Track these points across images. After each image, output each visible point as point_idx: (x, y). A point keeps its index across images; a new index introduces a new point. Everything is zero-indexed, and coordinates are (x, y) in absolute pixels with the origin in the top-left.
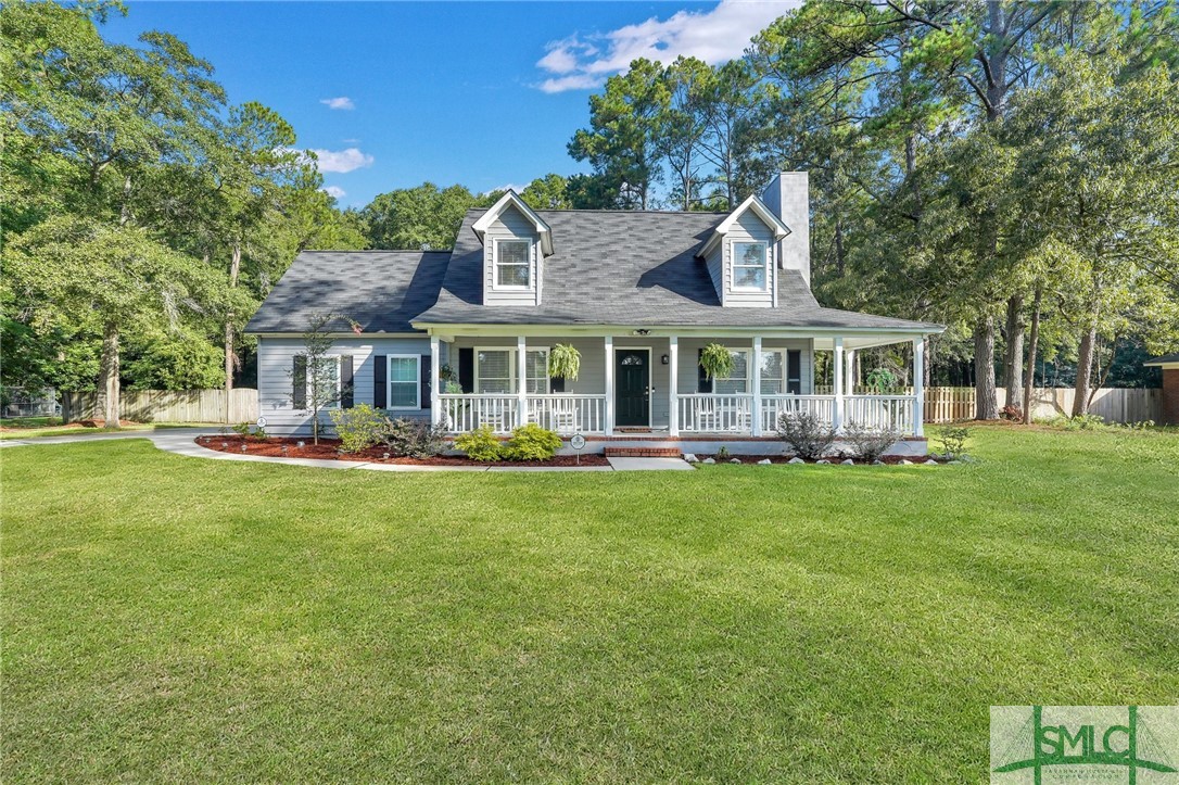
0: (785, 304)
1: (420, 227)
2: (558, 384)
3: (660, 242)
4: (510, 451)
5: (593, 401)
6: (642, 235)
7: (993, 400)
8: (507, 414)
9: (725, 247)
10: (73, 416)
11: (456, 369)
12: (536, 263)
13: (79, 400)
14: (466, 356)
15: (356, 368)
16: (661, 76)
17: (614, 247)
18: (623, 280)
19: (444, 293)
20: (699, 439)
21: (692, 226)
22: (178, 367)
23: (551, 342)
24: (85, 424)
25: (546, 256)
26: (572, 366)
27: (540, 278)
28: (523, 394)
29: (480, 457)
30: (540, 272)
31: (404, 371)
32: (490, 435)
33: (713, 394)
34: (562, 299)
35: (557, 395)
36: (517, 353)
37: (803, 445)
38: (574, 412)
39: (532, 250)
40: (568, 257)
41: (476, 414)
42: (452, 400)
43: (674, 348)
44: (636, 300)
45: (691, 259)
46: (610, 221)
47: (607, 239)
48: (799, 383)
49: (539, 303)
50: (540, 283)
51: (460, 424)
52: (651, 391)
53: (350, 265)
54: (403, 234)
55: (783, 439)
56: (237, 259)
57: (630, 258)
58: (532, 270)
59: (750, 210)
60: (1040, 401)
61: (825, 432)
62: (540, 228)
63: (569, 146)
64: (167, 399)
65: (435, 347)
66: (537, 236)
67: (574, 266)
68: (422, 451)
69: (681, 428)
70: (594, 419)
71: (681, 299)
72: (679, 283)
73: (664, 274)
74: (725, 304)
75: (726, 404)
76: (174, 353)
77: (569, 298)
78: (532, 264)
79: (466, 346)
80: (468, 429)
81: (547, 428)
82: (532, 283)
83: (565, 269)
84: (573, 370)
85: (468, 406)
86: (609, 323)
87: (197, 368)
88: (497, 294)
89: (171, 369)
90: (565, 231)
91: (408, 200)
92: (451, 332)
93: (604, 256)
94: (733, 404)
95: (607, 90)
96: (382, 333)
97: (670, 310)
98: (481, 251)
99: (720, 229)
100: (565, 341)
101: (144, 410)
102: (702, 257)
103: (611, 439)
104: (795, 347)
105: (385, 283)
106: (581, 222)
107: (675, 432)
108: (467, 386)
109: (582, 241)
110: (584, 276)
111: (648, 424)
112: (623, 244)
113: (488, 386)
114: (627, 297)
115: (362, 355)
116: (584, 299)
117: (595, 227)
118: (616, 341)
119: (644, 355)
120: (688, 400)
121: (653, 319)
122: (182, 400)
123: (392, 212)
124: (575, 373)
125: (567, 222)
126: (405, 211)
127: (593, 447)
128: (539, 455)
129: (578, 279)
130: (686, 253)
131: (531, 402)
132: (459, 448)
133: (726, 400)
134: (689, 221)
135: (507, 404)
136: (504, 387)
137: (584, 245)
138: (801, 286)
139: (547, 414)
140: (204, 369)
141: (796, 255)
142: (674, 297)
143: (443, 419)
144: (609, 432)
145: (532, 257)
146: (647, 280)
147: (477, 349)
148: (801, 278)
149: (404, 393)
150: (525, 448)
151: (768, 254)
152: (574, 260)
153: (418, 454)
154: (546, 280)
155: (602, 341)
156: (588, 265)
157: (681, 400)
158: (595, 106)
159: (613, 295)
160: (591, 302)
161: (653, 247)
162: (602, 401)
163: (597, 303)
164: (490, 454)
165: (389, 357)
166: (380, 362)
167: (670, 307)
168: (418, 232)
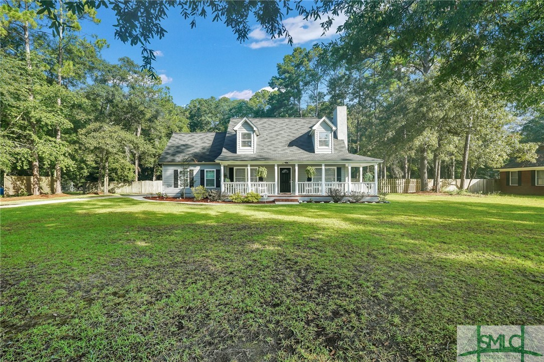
0: (336, 152)
1: (210, 115)
2: (261, 179)
3: (297, 130)
4: (246, 199)
5: (271, 184)
6: (291, 127)
7: (427, 184)
8: (244, 189)
9: (316, 134)
10: (86, 191)
11: (228, 175)
12: (255, 139)
13: (89, 186)
14: (231, 170)
15: (194, 174)
16: (306, 55)
17: (281, 132)
18: (283, 144)
19: (224, 150)
20: (305, 196)
21: (309, 123)
22: (119, 173)
23: (259, 166)
24: (95, 193)
25: (257, 136)
26: (264, 174)
27: (255, 144)
28: (249, 183)
29: (236, 201)
30: (255, 142)
31: (210, 175)
32: (240, 195)
33: (312, 182)
34: (262, 151)
35: (260, 183)
36: (248, 169)
37: (335, 198)
38: (266, 188)
39: (252, 136)
40: (265, 136)
41: (235, 189)
42: (227, 184)
43: (297, 168)
44: (287, 151)
45: (307, 136)
46: (280, 122)
47: (278, 129)
48: (341, 178)
49: (255, 153)
50: (255, 146)
51: (230, 192)
52: (292, 181)
53: (190, 138)
54: (203, 118)
55: (329, 196)
56: (139, 130)
57: (286, 136)
58: (252, 142)
59: (324, 121)
60: (451, 184)
61: (343, 194)
62: (255, 129)
63: (269, 83)
64: (120, 185)
65: (222, 168)
66: (254, 131)
67: (267, 139)
68: (219, 199)
69: (299, 193)
70: (271, 190)
71: (302, 151)
72: (302, 145)
73: (297, 142)
74: (316, 152)
75: (316, 185)
76: (117, 167)
77: (265, 150)
78: (252, 140)
79: (232, 167)
80: (232, 193)
81: (257, 192)
82: (252, 146)
83: (264, 140)
84: (265, 175)
85: (232, 186)
86: (276, 160)
87: (126, 173)
88: (241, 150)
89: (116, 173)
90: (264, 126)
91: (205, 104)
92: (227, 163)
93: (277, 135)
94: (318, 185)
95: (284, 61)
96: (203, 162)
97: (298, 155)
98: (236, 134)
99: (314, 128)
100: (263, 166)
101: (112, 189)
102: (311, 135)
103: (277, 196)
104: (339, 167)
105: (203, 145)
106: (270, 123)
107: (297, 193)
108: (232, 180)
109: (270, 130)
110: (270, 143)
111: (290, 192)
112: (284, 131)
113: (238, 180)
114: (284, 150)
115: (196, 170)
116: (270, 151)
117: (275, 125)
118: (278, 166)
119: (289, 169)
120: (301, 184)
121: (290, 158)
122: (126, 185)
123: (199, 109)
124: (266, 176)
125: (265, 123)
126: (203, 108)
127: (272, 199)
128: (254, 201)
129: (268, 144)
130: (306, 134)
131: (252, 185)
132: (230, 198)
133: (316, 184)
134: (308, 122)
135: (244, 186)
136: (244, 180)
137: (270, 131)
138: (343, 145)
139: (257, 189)
140: (128, 173)
141: (343, 135)
142: (299, 150)
143: (225, 190)
144: (276, 194)
145: (252, 138)
146: (291, 144)
147: (235, 168)
148: (344, 142)
149: (210, 182)
150: (250, 198)
151: (330, 136)
152: (267, 137)
153: (218, 200)
154: (258, 145)
155: (274, 166)
156: (272, 139)
157: (299, 184)
158: (279, 67)
159: (279, 150)
160: (272, 152)
161: (294, 132)
162: (274, 184)
163: (274, 152)
164: (239, 200)
165: (205, 170)
166: (202, 172)
167: (298, 154)
168: (209, 117)
